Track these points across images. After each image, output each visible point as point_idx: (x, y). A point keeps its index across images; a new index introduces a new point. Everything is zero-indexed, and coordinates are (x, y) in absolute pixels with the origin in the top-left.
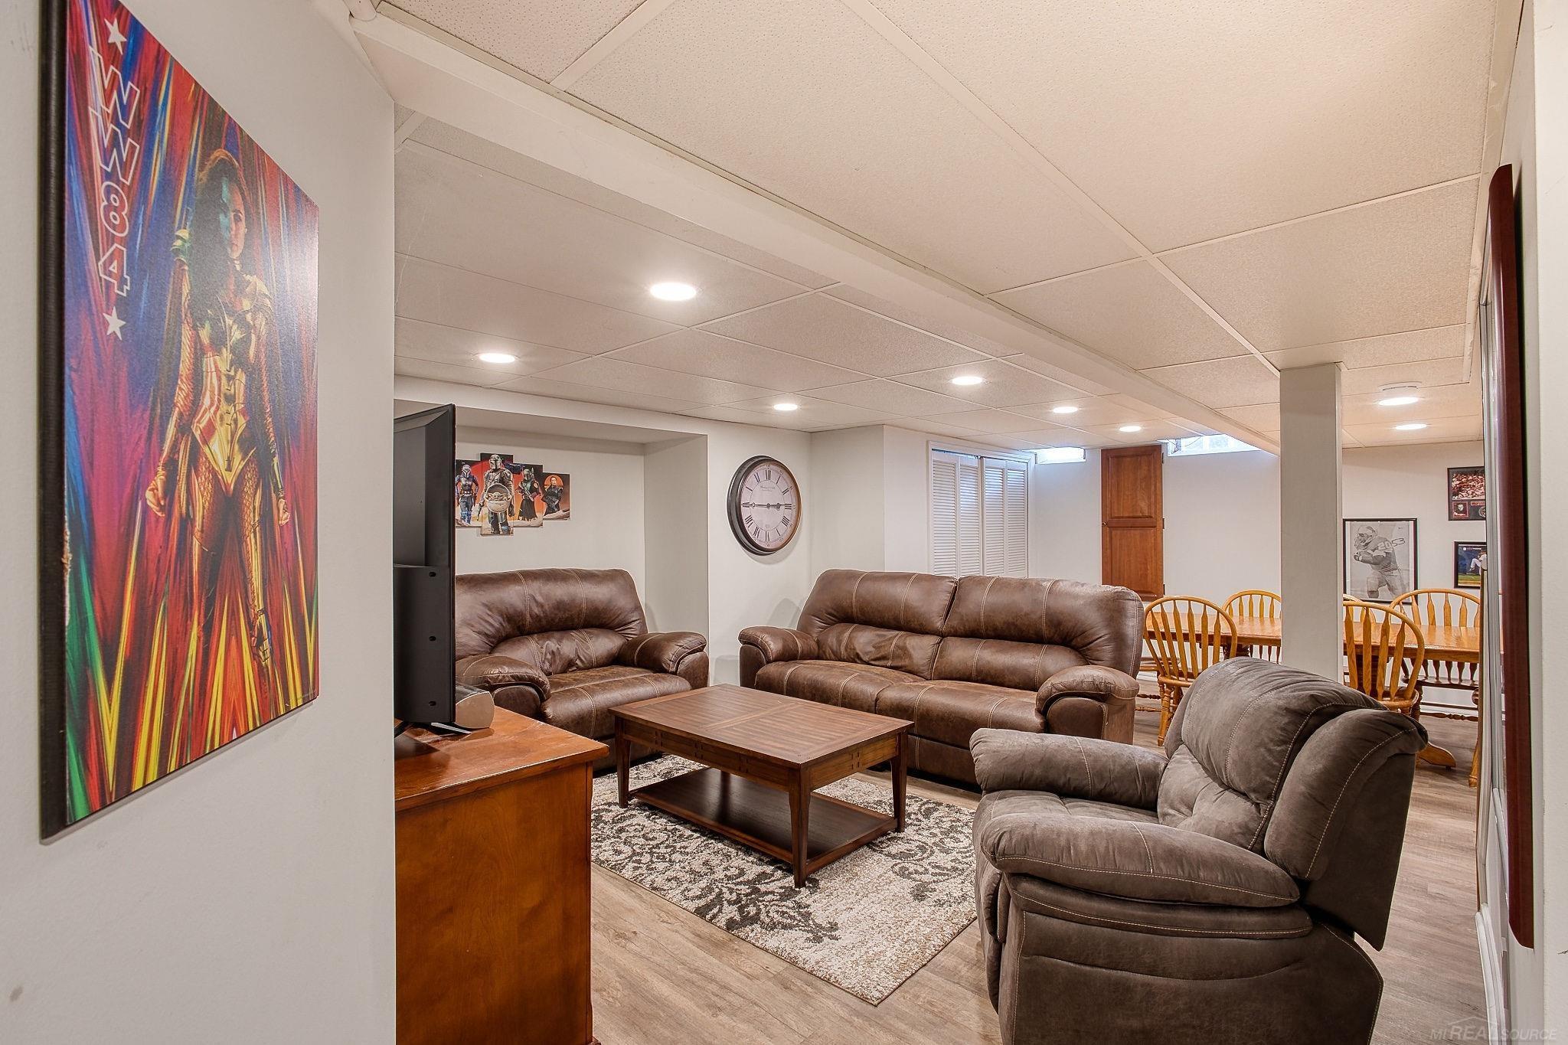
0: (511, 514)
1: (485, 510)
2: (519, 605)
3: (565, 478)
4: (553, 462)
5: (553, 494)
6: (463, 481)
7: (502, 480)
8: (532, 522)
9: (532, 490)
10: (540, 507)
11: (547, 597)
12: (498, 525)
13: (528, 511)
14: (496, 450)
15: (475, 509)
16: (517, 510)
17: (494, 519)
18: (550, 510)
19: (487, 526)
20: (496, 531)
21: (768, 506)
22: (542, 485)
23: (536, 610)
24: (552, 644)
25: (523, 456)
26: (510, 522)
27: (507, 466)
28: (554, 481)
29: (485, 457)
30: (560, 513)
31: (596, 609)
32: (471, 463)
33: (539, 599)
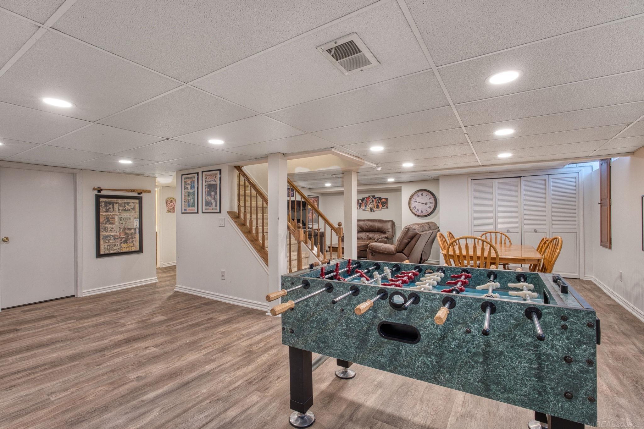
0: (374, 208)
1: (369, 207)
2: (363, 225)
3: (387, 199)
4: (384, 196)
5: (384, 203)
6: (365, 202)
7: (372, 201)
8: (379, 209)
9: (379, 202)
10: (380, 206)
11: (369, 224)
12: (371, 210)
13: (378, 207)
14: (371, 195)
15: (367, 207)
16: (375, 207)
17: (371, 209)
18: (383, 206)
19: (369, 210)
20: (371, 211)
21: (422, 203)
22: (381, 201)
23: (366, 227)
24: (368, 234)
25: (377, 195)
26: (374, 209)
27: (373, 198)
28: (384, 200)
29: (369, 196)
30: (385, 207)
31: (379, 228)
32: (366, 198)
33: (367, 225)
